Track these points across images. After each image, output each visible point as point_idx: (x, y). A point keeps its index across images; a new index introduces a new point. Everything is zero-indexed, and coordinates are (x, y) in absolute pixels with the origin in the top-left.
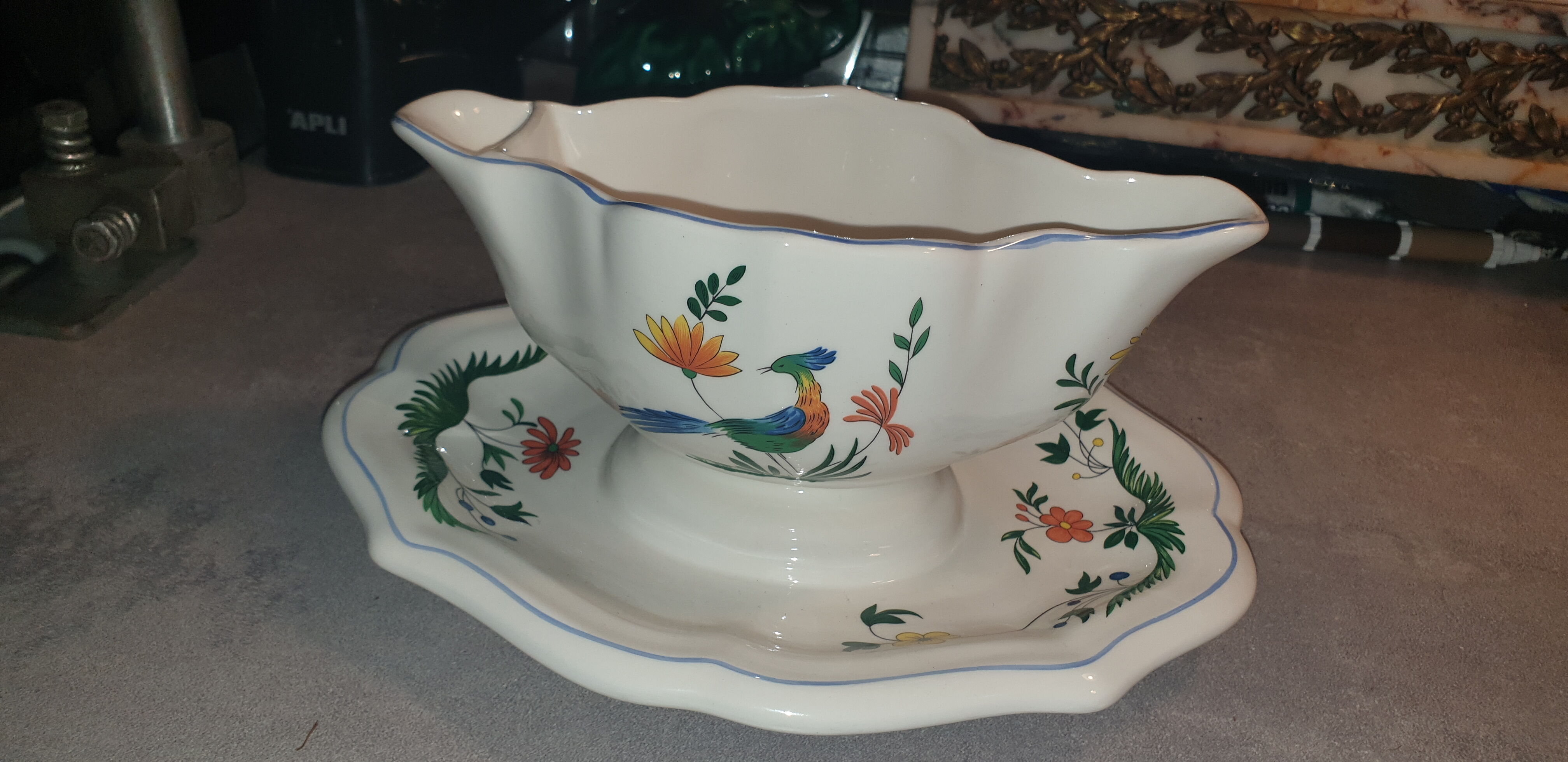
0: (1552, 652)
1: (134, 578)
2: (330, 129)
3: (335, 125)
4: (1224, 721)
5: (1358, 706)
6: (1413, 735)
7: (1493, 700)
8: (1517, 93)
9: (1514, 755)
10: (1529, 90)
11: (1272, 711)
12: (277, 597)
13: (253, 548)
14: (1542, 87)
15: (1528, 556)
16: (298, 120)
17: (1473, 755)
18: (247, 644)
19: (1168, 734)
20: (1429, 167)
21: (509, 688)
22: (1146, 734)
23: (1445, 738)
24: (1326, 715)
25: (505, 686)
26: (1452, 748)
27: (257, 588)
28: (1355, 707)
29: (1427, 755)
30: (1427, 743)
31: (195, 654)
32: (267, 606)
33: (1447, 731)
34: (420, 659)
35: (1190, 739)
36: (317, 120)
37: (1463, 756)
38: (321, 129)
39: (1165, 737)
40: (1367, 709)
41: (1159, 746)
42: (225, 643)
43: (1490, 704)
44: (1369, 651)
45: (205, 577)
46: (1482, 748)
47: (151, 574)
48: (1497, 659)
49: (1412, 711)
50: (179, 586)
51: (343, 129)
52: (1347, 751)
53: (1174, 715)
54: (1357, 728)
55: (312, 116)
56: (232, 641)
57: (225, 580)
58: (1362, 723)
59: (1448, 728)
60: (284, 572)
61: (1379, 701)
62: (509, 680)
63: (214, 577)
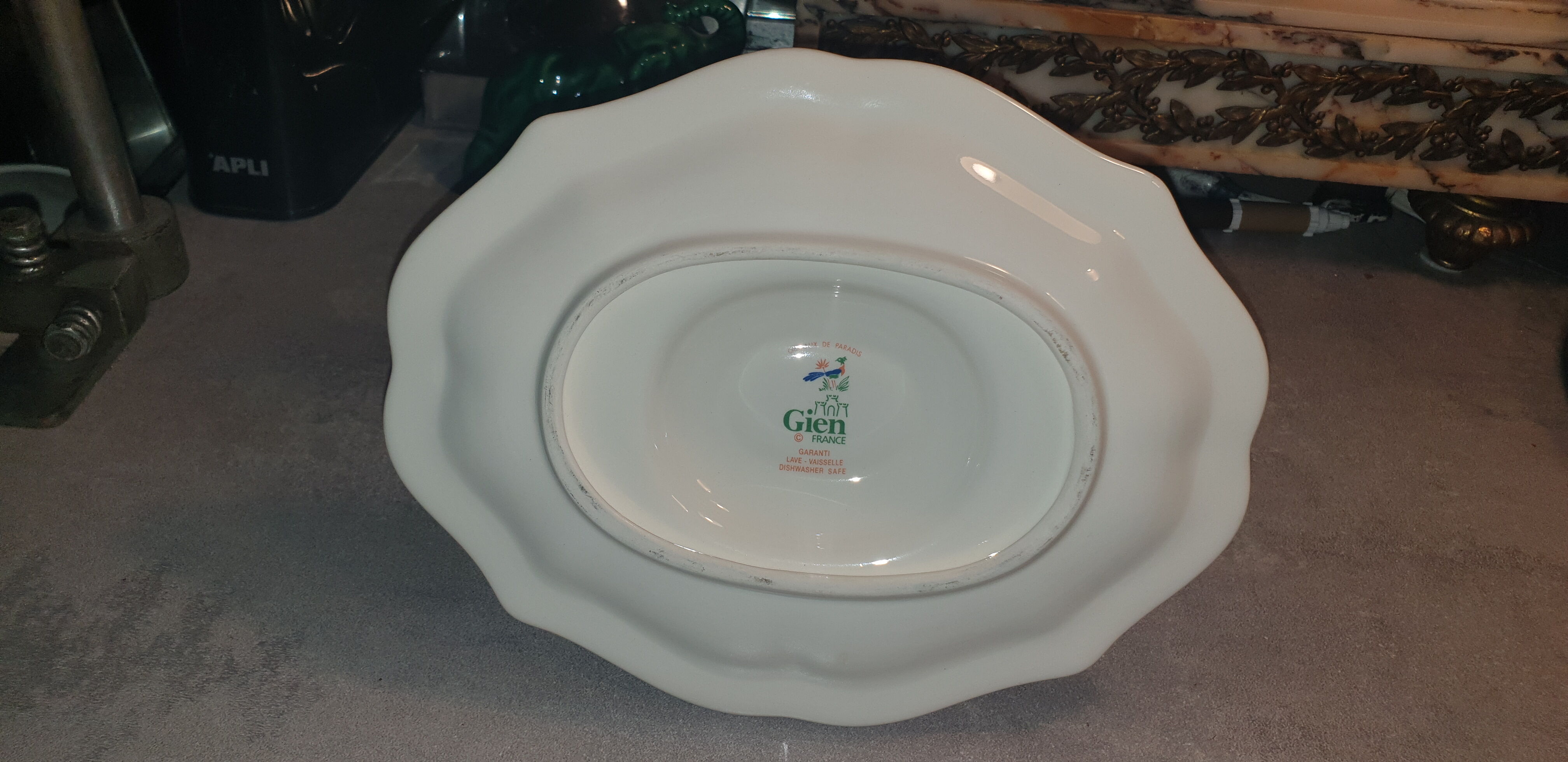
0: (1335, 634)
1: (166, 681)
2: (252, 171)
3: (258, 167)
4: (1080, 727)
5: (1184, 702)
6: (1226, 724)
7: (1287, 685)
8: (1325, 105)
9: (1301, 733)
10: (1335, 102)
11: (1117, 714)
12: (294, 687)
13: (264, 639)
14: (1345, 100)
15: (1323, 542)
16: (220, 163)
17: (1270, 737)
18: (278, 736)
19: (1036, 744)
20: (1253, 168)
21: (505, 756)
22: (1019, 745)
23: (1249, 724)
24: (1159, 713)
25: (500, 754)
26: (1254, 733)
27: (275, 679)
28: (1182, 703)
29: (1235, 741)
30: (1235, 731)
31: (235, 751)
32: (287, 697)
33: (1251, 717)
34: (426, 736)
35: (1053, 747)
36: (238, 164)
37: (1262, 739)
38: (245, 171)
39: (1034, 747)
40: (1191, 704)
41: (1029, 756)
42: (258, 737)
43: (1285, 689)
44: (1194, 649)
45: (228, 673)
46: (1277, 730)
47: (180, 674)
48: (1293, 645)
49: (1225, 702)
50: (207, 685)
51: (265, 171)
52: (1174, 744)
53: (1041, 726)
54: (1183, 722)
55: (233, 160)
56: (264, 735)
57: (246, 674)
58: (1187, 718)
59: (1252, 716)
60: (295, 660)
61: (1201, 696)
62: (503, 749)
63: (236, 672)
